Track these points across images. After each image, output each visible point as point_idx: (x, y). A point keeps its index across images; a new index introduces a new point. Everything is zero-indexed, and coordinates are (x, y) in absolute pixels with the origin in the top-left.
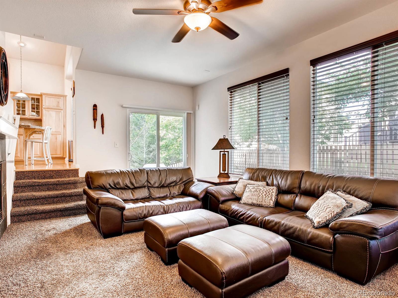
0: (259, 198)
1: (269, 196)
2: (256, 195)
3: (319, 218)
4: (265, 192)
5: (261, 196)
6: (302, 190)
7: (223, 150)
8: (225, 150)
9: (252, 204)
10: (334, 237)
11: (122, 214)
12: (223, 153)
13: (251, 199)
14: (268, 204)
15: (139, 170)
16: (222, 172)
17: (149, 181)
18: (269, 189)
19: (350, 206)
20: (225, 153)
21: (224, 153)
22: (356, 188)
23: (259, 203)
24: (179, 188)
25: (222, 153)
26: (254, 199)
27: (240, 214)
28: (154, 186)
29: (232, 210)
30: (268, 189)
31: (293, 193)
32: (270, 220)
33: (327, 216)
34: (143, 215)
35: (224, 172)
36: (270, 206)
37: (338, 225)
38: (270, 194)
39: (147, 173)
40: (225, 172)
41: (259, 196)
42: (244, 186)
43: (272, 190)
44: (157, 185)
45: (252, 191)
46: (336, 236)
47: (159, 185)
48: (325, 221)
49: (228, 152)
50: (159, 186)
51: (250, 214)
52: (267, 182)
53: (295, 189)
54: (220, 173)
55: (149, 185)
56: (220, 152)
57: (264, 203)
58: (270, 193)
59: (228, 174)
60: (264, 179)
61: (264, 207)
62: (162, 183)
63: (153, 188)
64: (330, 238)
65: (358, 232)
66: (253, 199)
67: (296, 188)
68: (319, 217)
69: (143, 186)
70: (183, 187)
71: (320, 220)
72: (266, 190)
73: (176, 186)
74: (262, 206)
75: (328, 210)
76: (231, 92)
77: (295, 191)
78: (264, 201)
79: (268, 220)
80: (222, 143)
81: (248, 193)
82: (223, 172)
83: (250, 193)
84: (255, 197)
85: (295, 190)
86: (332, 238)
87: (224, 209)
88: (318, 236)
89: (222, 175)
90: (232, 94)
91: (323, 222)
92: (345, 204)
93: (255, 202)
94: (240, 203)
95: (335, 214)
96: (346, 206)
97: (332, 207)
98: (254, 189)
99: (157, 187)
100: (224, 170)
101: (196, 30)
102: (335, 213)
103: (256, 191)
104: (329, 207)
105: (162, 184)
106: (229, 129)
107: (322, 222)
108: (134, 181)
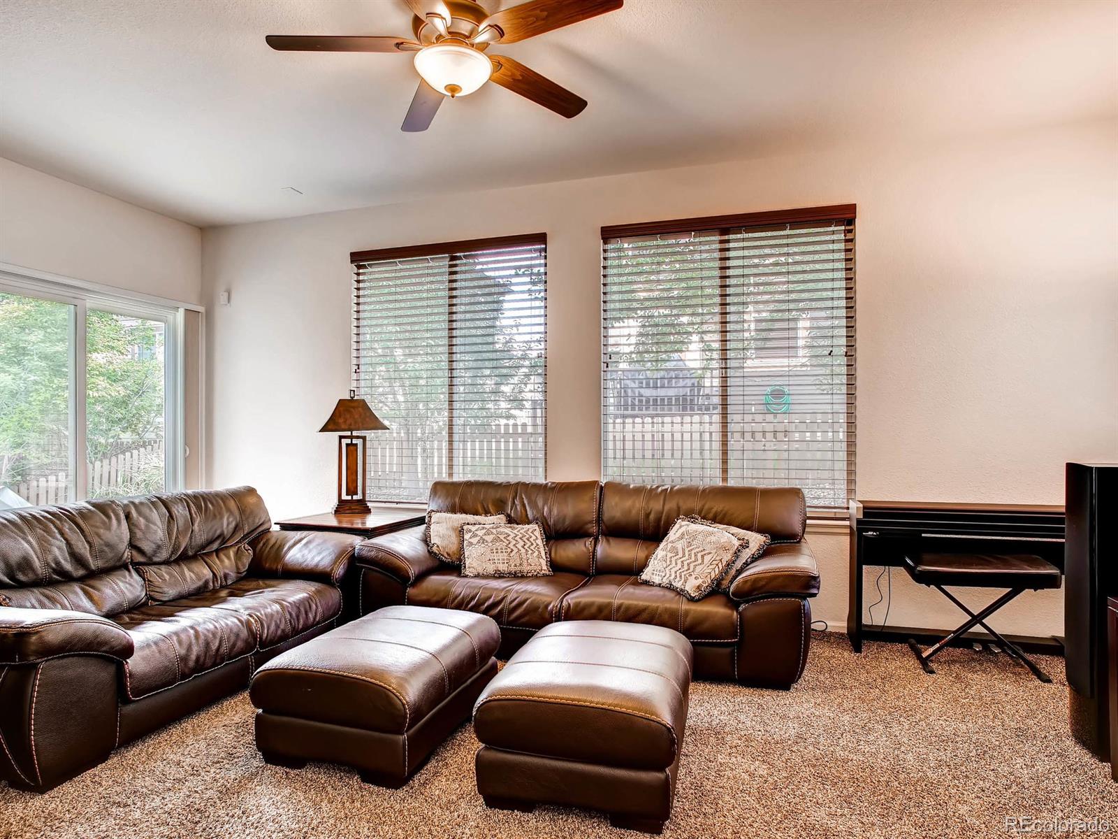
0: (511, 555)
1: (532, 547)
2: (502, 549)
3: (696, 578)
4: (521, 538)
5: (515, 550)
6: (606, 526)
7: (348, 433)
8: (355, 433)
9: (496, 575)
10: (737, 611)
11: (120, 672)
12: (348, 441)
13: (491, 562)
14: (536, 568)
15: (94, 505)
16: (344, 497)
17: (140, 544)
18: (526, 532)
19: (745, 545)
20: (355, 441)
21: (350, 442)
22: (726, 509)
23: (513, 569)
24: (238, 554)
25: (344, 442)
26: (499, 560)
27: (486, 605)
28: (156, 559)
29: (456, 597)
30: (524, 530)
31: (587, 535)
32: (581, 605)
33: (709, 571)
34: (191, 664)
35: (352, 498)
36: (543, 572)
37: (749, 584)
38: (532, 544)
39: (128, 516)
40: (355, 497)
41: (511, 552)
42: (454, 529)
43: (532, 532)
44: (164, 555)
45: (487, 542)
46: (740, 609)
47: (172, 553)
48: (709, 581)
49: (364, 438)
50: (171, 557)
51: (517, 600)
52: (507, 514)
53: (589, 526)
54: (341, 501)
55: (141, 559)
56: (341, 437)
57: (526, 568)
58: (533, 542)
59: (362, 502)
60: (500, 507)
61: (530, 577)
62: (179, 547)
63: (153, 568)
64: (732, 615)
65: (789, 590)
66: (496, 561)
67: (591, 522)
68: (694, 576)
69: (118, 564)
70: (249, 553)
71: (699, 582)
72: (521, 536)
73: (225, 552)
74: (523, 577)
75: (707, 558)
76: (359, 267)
77: (591, 530)
78: (525, 563)
79: (577, 605)
80: (349, 411)
81: (477, 546)
82: (349, 498)
83: (483, 545)
84: (501, 556)
85: (591, 528)
86: (735, 613)
88: (706, 617)
89: (347, 508)
90: (361, 271)
91: (707, 584)
92: (737, 543)
93: (503, 567)
94: (463, 577)
95: (724, 565)
96: (740, 545)
97: (714, 551)
98: (492, 537)
99: (166, 563)
100: (352, 491)
101: (450, 94)
102: (724, 563)
103: (497, 539)
104: (707, 552)
105: (182, 549)
106: (356, 372)
107: (704, 585)
108: (83, 548)
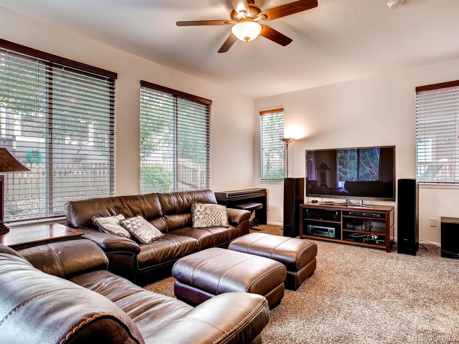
87: (149, 259)
